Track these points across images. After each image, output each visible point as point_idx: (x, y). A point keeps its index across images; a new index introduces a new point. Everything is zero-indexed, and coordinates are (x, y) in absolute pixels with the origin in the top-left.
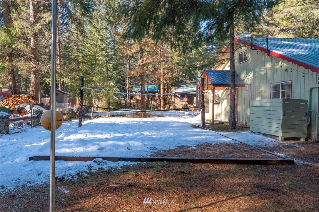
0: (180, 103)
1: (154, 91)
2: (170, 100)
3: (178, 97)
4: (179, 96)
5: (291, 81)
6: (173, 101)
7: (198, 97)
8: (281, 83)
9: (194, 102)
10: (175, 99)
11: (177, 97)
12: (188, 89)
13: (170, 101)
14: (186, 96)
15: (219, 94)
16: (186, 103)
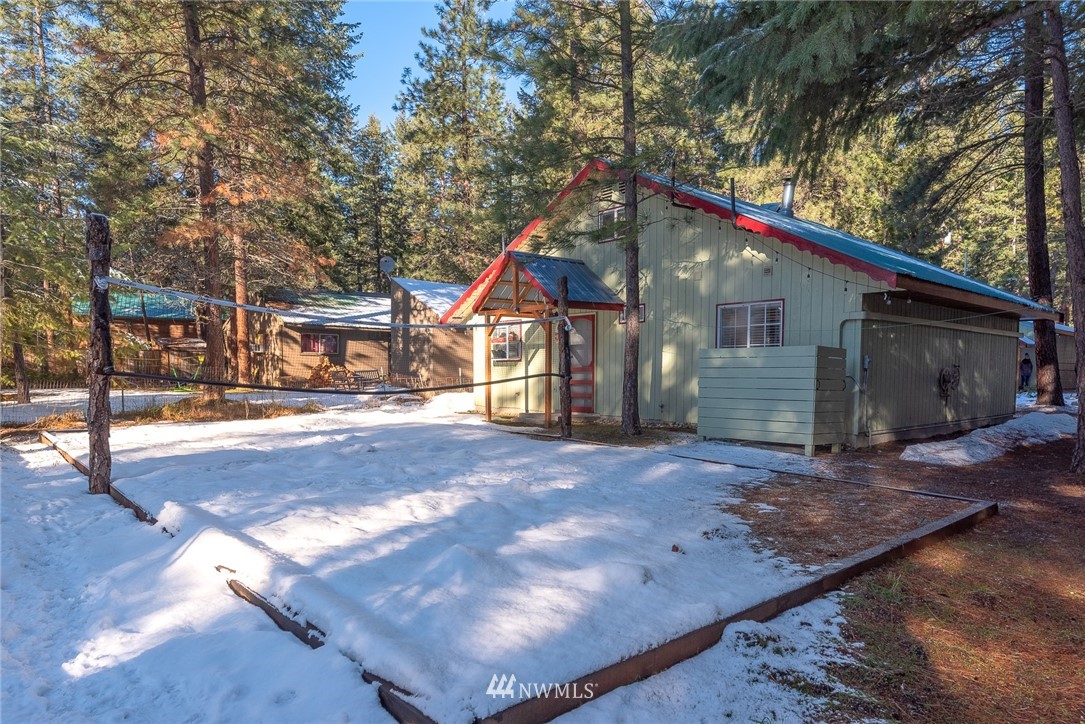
0: (298, 362)
1: (165, 316)
2: (261, 351)
3: (295, 341)
4: (297, 335)
5: (783, 300)
6: (278, 353)
7: (400, 339)
8: (749, 306)
9: (348, 358)
10: (285, 348)
11: (289, 341)
12: (325, 313)
13: (259, 354)
14: (323, 337)
15: (518, 333)
16: (322, 361)
